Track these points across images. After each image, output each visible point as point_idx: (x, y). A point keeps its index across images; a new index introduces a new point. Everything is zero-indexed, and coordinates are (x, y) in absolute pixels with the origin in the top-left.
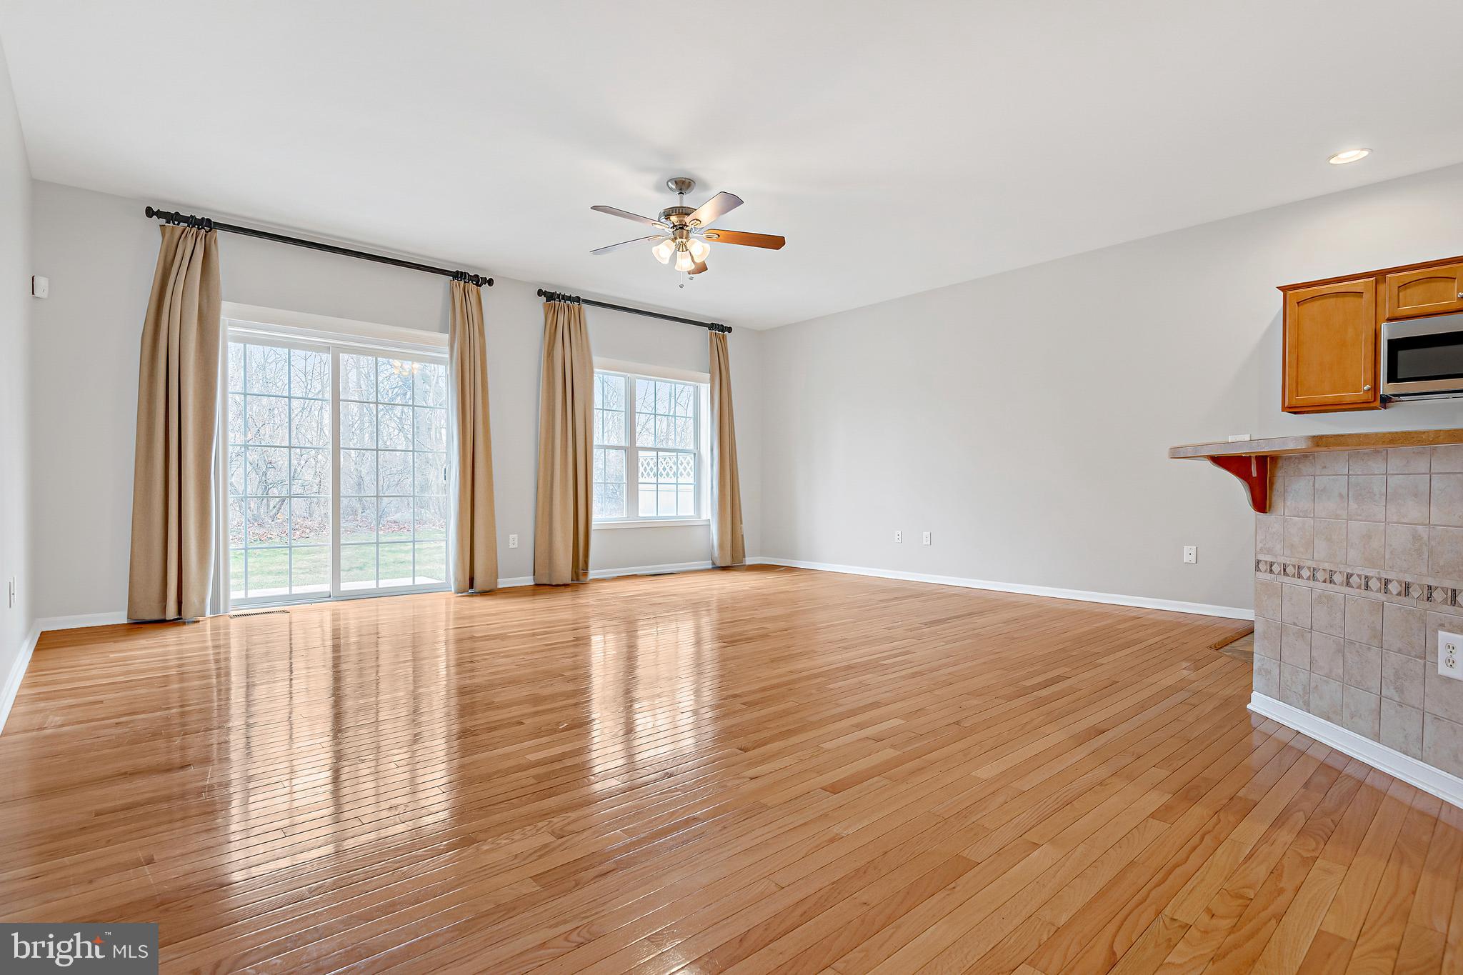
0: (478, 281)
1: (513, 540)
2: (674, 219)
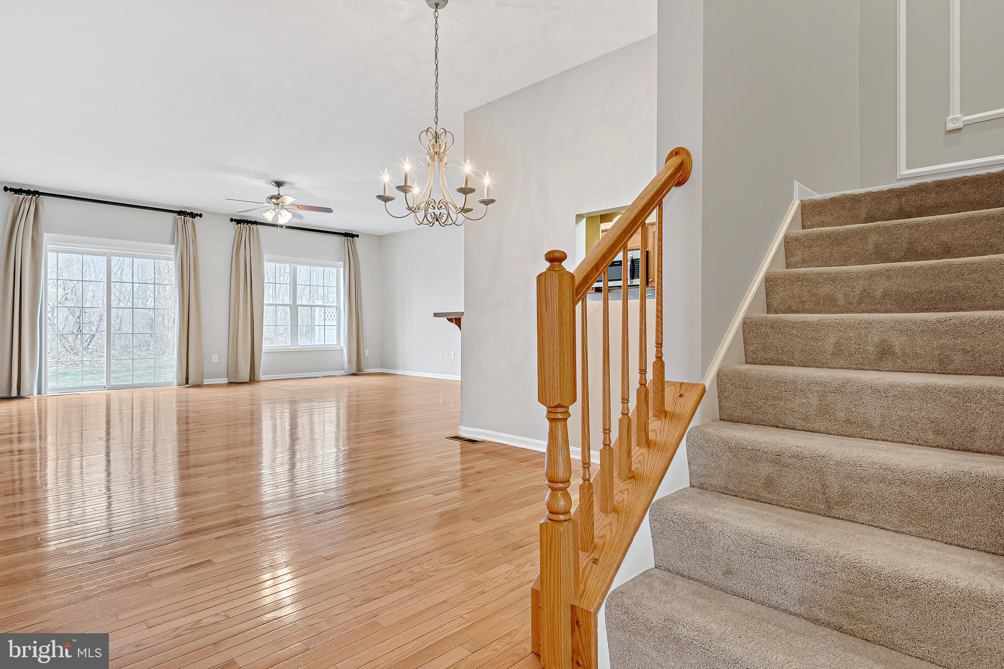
0: (193, 215)
1: (215, 358)
2: (274, 200)
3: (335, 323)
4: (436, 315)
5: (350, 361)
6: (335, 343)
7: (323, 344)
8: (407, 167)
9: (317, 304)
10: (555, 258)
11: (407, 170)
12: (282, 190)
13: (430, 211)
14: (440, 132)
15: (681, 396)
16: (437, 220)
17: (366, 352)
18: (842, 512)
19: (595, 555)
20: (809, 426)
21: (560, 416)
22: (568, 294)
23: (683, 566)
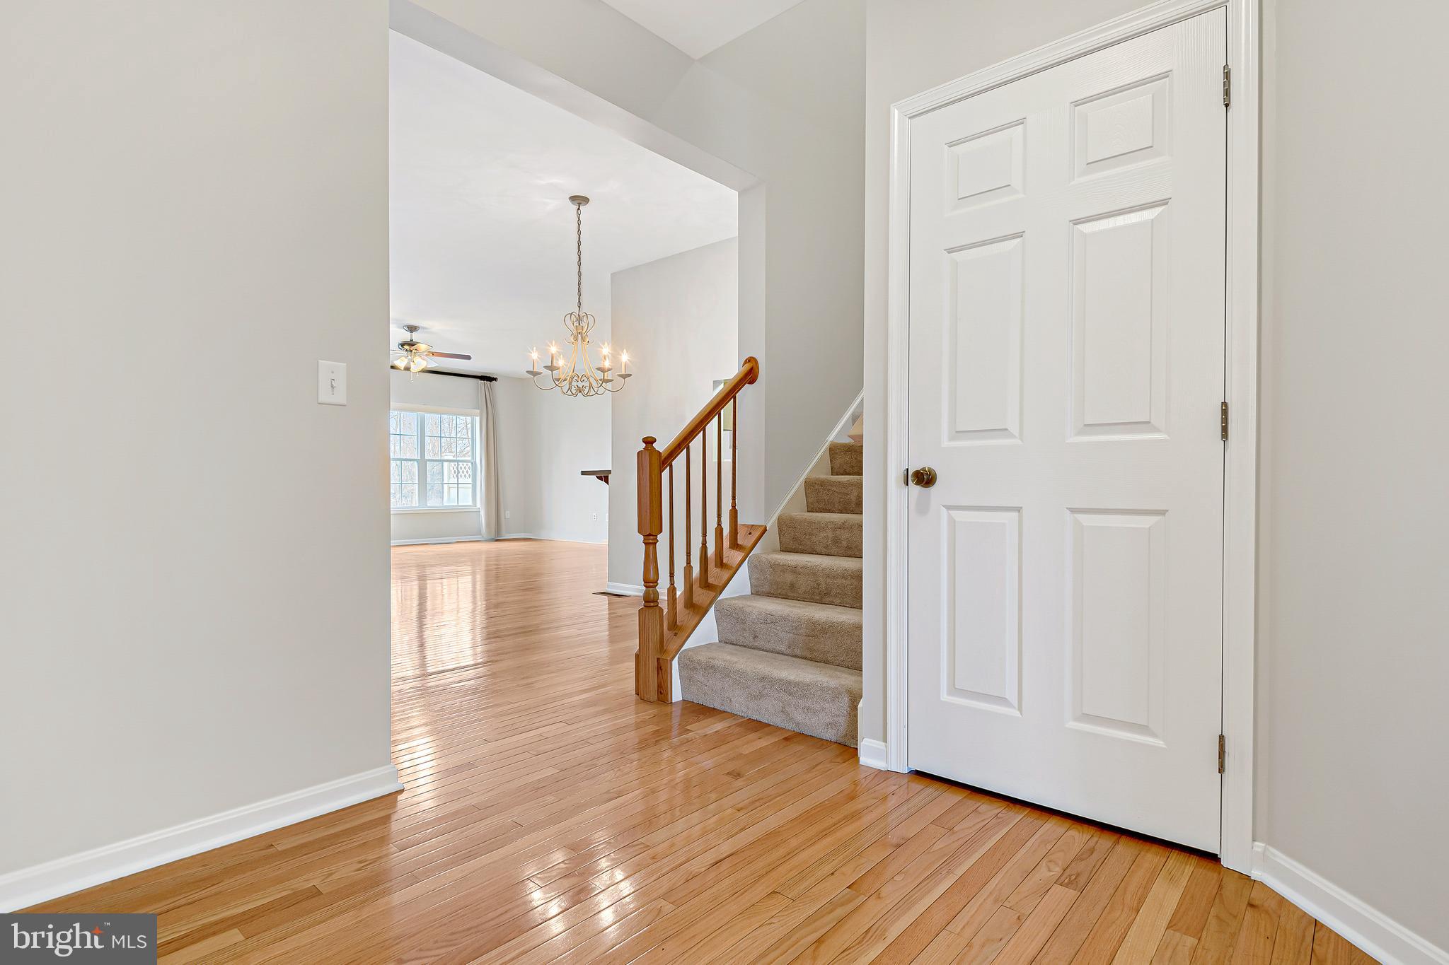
2: (406, 347)
3: (470, 480)
4: (584, 473)
5: (488, 525)
6: (470, 503)
7: (456, 504)
8: (553, 349)
9: (446, 458)
10: (649, 442)
11: (553, 353)
12: (416, 336)
13: (574, 384)
14: (582, 314)
15: (750, 534)
16: (580, 392)
17: (507, 514)
18: (828, 600)
19: (676, 631)
20: (829, 551)
21: (651, 541)
22: (656, 464)
23: (733, 638)
